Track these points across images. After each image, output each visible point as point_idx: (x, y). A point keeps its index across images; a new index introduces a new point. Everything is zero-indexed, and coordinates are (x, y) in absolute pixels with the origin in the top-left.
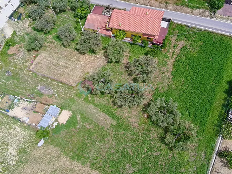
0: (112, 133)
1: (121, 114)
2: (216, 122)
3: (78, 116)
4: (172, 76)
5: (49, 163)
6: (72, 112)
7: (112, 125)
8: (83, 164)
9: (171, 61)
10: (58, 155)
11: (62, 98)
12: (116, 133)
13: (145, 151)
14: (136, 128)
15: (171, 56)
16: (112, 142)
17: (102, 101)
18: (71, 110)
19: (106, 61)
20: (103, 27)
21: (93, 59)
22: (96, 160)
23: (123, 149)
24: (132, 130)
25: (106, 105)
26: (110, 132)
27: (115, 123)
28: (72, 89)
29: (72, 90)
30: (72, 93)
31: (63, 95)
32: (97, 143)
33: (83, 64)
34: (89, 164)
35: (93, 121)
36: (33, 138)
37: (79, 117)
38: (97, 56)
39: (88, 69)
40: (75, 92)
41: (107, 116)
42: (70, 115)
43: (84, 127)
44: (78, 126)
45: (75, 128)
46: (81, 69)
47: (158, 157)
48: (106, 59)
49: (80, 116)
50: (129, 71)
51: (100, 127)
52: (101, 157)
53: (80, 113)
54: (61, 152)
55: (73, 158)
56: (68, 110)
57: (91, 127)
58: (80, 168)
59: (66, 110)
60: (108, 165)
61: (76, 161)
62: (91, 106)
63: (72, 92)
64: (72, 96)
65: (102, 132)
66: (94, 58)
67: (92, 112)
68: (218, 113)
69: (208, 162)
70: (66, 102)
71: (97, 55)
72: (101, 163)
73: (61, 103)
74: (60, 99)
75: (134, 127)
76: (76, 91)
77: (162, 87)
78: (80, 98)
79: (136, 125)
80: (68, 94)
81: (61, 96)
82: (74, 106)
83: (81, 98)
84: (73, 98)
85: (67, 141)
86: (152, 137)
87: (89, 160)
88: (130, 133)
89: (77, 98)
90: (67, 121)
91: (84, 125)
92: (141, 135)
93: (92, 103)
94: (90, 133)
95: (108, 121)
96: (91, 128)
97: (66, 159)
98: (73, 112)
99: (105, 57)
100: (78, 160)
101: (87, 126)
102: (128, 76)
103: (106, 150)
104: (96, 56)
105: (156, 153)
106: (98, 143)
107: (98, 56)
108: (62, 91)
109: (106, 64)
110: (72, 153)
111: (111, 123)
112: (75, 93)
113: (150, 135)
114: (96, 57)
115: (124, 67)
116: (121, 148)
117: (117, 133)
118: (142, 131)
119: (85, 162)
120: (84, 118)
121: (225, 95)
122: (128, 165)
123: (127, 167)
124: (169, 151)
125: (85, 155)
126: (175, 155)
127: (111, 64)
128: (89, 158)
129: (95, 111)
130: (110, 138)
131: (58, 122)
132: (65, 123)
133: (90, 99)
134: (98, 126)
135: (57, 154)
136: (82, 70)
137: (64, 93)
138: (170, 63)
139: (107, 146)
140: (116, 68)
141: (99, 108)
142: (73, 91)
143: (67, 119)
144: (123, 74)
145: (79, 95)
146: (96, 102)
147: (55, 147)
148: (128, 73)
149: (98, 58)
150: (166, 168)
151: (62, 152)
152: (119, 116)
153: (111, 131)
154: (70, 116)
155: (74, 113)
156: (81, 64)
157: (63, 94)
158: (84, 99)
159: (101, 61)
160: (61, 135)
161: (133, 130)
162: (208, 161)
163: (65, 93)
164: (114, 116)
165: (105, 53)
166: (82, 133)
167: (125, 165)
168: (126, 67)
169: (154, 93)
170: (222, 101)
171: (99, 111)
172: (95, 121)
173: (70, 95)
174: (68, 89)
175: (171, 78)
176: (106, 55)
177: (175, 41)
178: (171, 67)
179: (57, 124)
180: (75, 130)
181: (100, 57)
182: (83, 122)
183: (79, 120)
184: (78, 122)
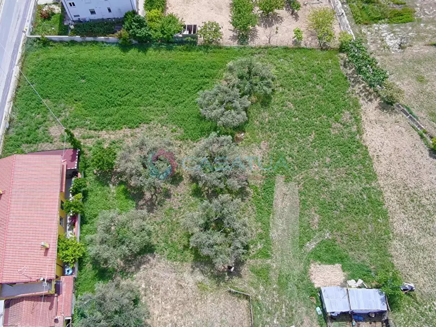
0: (302, 174)
1: (259, 176)
2: (201, 52)
3: (308, 247)
4: (141, 125)
5: (423, 249)
6: (309, 265)
7: (287, 181)
8: (381, 193)
9: (107, 136)
10: (399, 240)
11: (292, 308)
12: (296, 169)
13: (297, 119)
14: (269, 143)
15: (93, 139)
16: (316, 167)
17: (252, 219)
18: (306, 272)
19: (149, 260)
20: (51, 308)
21: (155, 295)
22: (359, 177)
23: (315, 147)
24: (276, 147)
25: (255, 208)
26: (301, 178)
28: (257, 301)
29: (260, 297)
30: (267, 292)
31: (283, 310)
32: (333, 188)
33: (180, 312)
34: (373, 185)
35: (302, 215)
36: (408, 311)
37: (311, 246)
38: (143, 289)
39: (190, 291)
40: (262, 288)
41: (275, 197)
42: (318, 266)
43: (322, 226)
44: (328, 236)
45: (334, 240)
46: (196, 310)
47: (295, 103)
48: (144, 263)
49: (308, 245)
50: (158, 199)
51: (303, 197)
52: (349, 172)
53: (301, 247)
54: (390, 240)
55: (385, 214)
56: (309, 277)
57: (313, 213)
58: (390, 194)
59: (314, 281)
60: (354, 157)
61: (384, 207)
62: (274, 234)
63: (265, 296)
64: (274, 289)
65: (309, 191)
66: (151, 292)
67: (284, 226)
68: (184, 53)
69: (264, 49)
70: (295, 293)
71: (140, 289)
72: (358, 168)
73: (305, 302)
74: (296, 312)
75: (271, 148)
77: (172, 132)
78: (268, 268)
79: (264, 145)
80: (274, 302)
81: (286, 315)
82: (293, 269)
83: (268, 265)
84: (279, 283)
85: (365, 241)
86: (270, 118)
87: (368, 186)
88: (282, 149)
89: (272, 274)
90: (334, 264)
91: (317, 228)
92: (276, 133)
93: (264, 237)
94: (326, 208)
95: (285, 189)
96: (316, 212)
97: (394, 224)
98: (308, 263)
99: (139, 269)
100: (381, 204)
101: (316, 220)
102: (172, 196)
103: (334, 170)
104: (143, 293)
105: (291, 106)
106: (333, 187)
107: (143, 286)
108: (275, 322)
109: (158, 256)
110: (379, 220)
111: (283, 183)
112: (263, 285)
113: (269, 122)
114: (145, 290)
115: (151, 214)
116: (315, 151)
117: (296, 167)
118: (269, 133)
119: (375, 191)
120: (305, 234)
121: (151, 51)
122: (334, 131)
123: (337, 132)
124: (277, 93)
125: (365, 197)
126: (278, 85)
127: (155, 243)
128: (365, 189)
129: (279, 222)
130: (311, 173)
131: (345, 282)
132: (338, 266)
133: (259, 247)
134: (303, 202)
135: (399, 245)
136: (196, 305)
137: (278, 313)
138: (112, 137)
139: (327, 172)
140: (161, 229)
141: (269, 218)
142: (262, 295)
143: (329, 267)
144: (171, 209)
145: (262, 274)
146: (260, 231)
147: (392, 256)
148: (164, 201)
149: (148, 284)
150: (303, 89)
151: (389, 237)
152: (264, 177)
153: (298, 177)
154: (320, 265)
155: (309, 261)
156: (180, 318)
157: (282, 313)
158: (268, 256)
159: (154, 271)
160: (365, 257)
162: (262, 48)
163: (276, 309)
164: (269, 188)
165: (127, 273)
166: (335, 223)
167: (336, 136)
168: (150, 210)
169: (190, 140)
170: (163, 52)
171: (273, 215)
172: (299, 211)
173: (273, 295)
174: (264, 309)
175: (145, 125)
176: (133, 268)
177: (51, 143)
178: (122, 131)
179: (350, 279)
180: (339, 239)
181: (144, 278)
182: (314, 232)
183: (316, 241)
184: (319, 241)
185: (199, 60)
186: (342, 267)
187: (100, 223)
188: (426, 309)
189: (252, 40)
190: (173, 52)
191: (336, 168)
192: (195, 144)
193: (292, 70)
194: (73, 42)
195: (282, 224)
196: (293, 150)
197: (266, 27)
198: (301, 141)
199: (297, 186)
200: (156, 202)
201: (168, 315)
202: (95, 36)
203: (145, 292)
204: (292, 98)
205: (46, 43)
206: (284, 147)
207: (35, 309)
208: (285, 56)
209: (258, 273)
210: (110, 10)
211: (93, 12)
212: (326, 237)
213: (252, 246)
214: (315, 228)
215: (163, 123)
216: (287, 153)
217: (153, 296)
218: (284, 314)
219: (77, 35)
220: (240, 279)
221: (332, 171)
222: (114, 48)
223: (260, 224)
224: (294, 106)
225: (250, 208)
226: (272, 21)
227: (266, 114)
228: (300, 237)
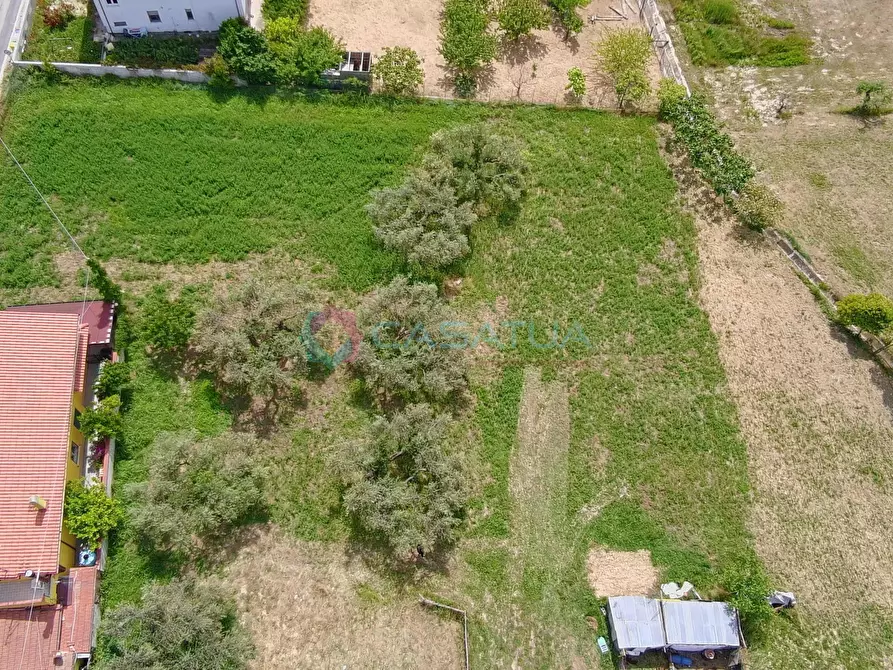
0: (577, 366)
1: (491, 367)
2: (378, 109)
3: (584, 515)
4: (250, 255)
5: (815, 522)
6: (586, 550)
7: (547, 379)
8: (732, 408)
9: (175, 277)
10: (767, 505)
11: (548, 639)
12: (566, 354)
13: (570, 253)
14: (512, 301)
15: (146, 282)
16: (605, 353)
17: (474, 455)
18: (579, 565)
19: (258, 536)
20: (47, 634)
21: (268, 609)
22: (691, 374)
23: (604, 311)
24: (527, 310)
25: (480, 433)
26: (574, 373)
27: (532, 373)
28: (479, 623)
29: (484, 616)
30: (499, 607)
31: (531, 643)
32: (638, 396)
33: (319, 645)
34: (718, 390)
35: (574, 449)
36: (781, 648)
37: (591, 512)
38: (242, 598)
39: (341, 603)
40: (488, 598)
41: (521, 411)
42: (604, 553)
43: (614, 471)
44: (624, 492)
45: (638, 502)
46: (352, 640)
47: (566, 220)
48: (246, 543)
49: (584, 510)
50: (280, 410)
51: (578, 413)
52: (670, 363)
53: (571, 513)
54: (750, 502)
55: (739, 451)
56: (585, 575)
57: (597, 446)
58: (750, 411)
59: (594, 585)
60: (681, 334)
61: (739, 437)
62: (517, 487)
63: (494, 613)
64: (514, 601)
65: (591, 400)
66: (261, 605)
67: (539, 471)
68: (343, 110)
69: (508, 109)
70: (557, 609)
71: (237, 597)
72: (688, 356)
73: (576, 628)
74: (556, 647)
75: (515, 310)
76: (478, 598)
77: (314, 271)
78: (504, 556)
79: (501, 304)
80: (512, 626)
81: (537, 653)
82: (552, 560)
83: (503, 550)
84: (524, 586)
85: (700, 503)
86: (516, 249)
87: (707, 393)
88: (539, 313)
89: (510, 568)
90: (635, 550)
91: (605, 476)
92: (527, 280)
93: (497, 493)
94: (622, 437)
95: (541, 396)
96: (602, 443)
97: (758, 472)
98: (584, 547)
99: (236, 555)
100: (732, 431)
101: (603, 460)
102: (310, 404)
103: (641, 359)
104: (242, 605)
105: (559, 225)
106: (638, 394)
107: (244, 591)
108: (513, 667)
109: (275, 528)
110: (728, 463)
111: (540, 383)
112: (491, 591)
113: (514, 257)
114: (248, 599)
115: (265, 441)
116: (605, 319)
117: (564, 351)
118: (513, 280)
119: (722, 403)
120: (580, 488)
121: (274, 103)
122: (642, 280)
123: (649, 282)
124: (531, 198)
125: (702, 415)
126: (533, 182)
127: (271, 501)
128: (701, 399)
129: (527, 463)
130: (596, 364)
131: (657, 586)
132: (644, 554)
133: (486, 512)
134: (578, 423)
135: (767, 513)
136: (352, 632)
137: (521, 648)
138: (188, 278)
139: (626, 362)
140: (284, 472)
141: (506, 455)
142: (489, 611)
143: (626, 555)
144: (307, 431)
145: (490, 568)
146: (488, 479)
147: (751, 537)
148: (292, 414)
149: (254, 586)
150: (584, 192)
151: (746, 498)
152: (500, 370)
153: (570, 371)
154: (607, 551)
155: (585, 542)
156: (318, 657)
157: (527, 650)
158: (503, 532)
159: (268, 559)
160: (696, 538)
161: (525, 307)
162: (504, 107)
163: (516, 641)
164: (509, 393)
165: (211, 563)
166: (640, 467)
167: (647, 290)
168: (263, 434)
169: (350, 291)
170: (299, 105)
171: (517, 447)
172: (568, 441)
173: (512, 611)
174: (492, 641)
175: (259, 258)
176: (224, 553)
177: (57, 287)
178: (207, 267)
179: (668, 582)
180: (647, 498)
181: (246, 575)
182: (598, 485)
183: (600, 503)
184: (606, 503)
185: (374, 125)
186: (653, 557)
187: (157, 457)
188: (817, 644)
189: (484, 88)
190: (321, 106)
191: (645, 354)
192: (360, 298)
193: (562, 153)
194: (111, 79)
195: (535, 466)
196: (561, 316)
197: (513, 64)
198: (577, 298)
199: (565, 389)
200: (277, 417)
201: (295, 652)
202: (158, 67)
203: (248, 602)
204: (560, 210)
205: (53, 77)
206: (542, 309)
207: (15, 635)
208: (550, 124)
209: (481, 567)
210: (190, 15)
211: (154, 18)
212: (621, 496)
213: (471, 512)
214: (601, 475)
215: (296, 253)
216: (547, 322)
217: (264, 613)
218: (533, 652)
219: (119, 63)
220: (444, 580)
221: (636, 361)
222: (197, 94)
223: (489, 466)
224: (565, 226)
225: (470, 433)
226: (525, 52)
227: (508, 241)
228: (569, 495)
